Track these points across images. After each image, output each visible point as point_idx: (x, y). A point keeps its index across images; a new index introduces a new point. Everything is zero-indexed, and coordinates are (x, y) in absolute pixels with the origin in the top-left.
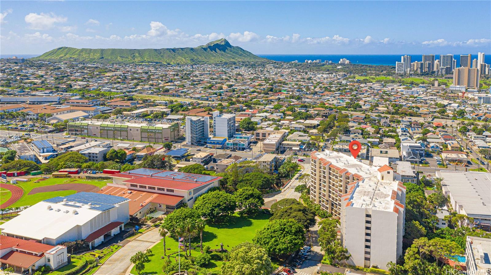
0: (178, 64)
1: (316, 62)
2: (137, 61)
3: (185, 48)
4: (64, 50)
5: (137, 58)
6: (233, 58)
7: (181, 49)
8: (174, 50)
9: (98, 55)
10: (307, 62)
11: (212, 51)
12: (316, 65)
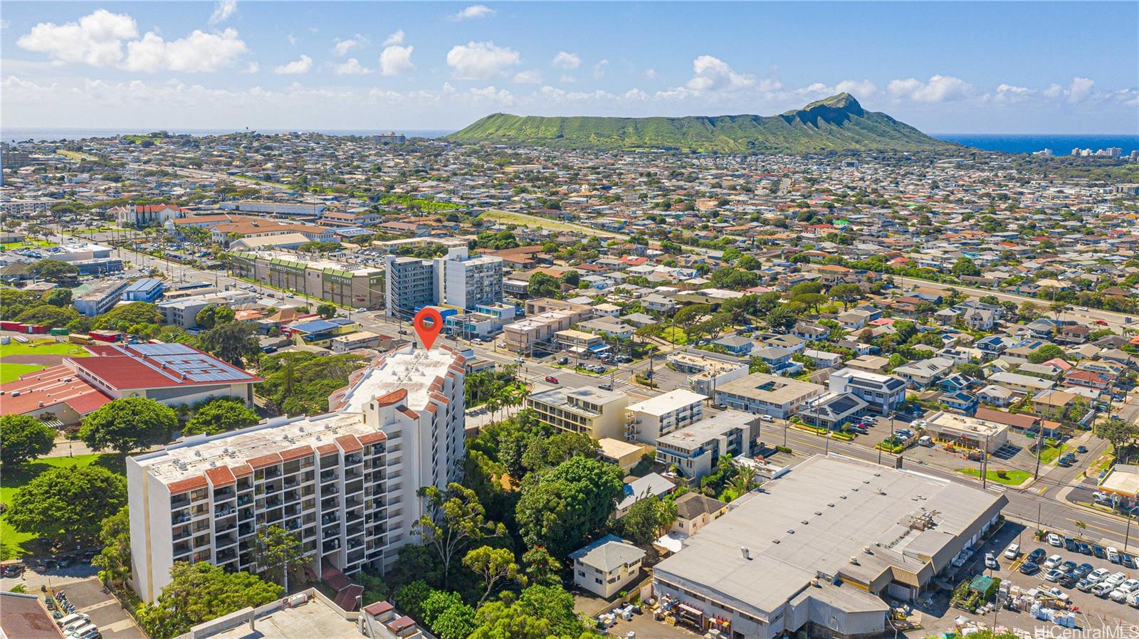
0: (715, 153)
1: (1104, 154)
2: (627, 145)
3: (739, 116)
4: (497, 119)
5: (630, 137)
6: (857, 142)
7: (731, 117)
8: (712, 121)
9: (554, 130)
10: (1078, 153)
11: (805, 123)
12: (1098, 162)
